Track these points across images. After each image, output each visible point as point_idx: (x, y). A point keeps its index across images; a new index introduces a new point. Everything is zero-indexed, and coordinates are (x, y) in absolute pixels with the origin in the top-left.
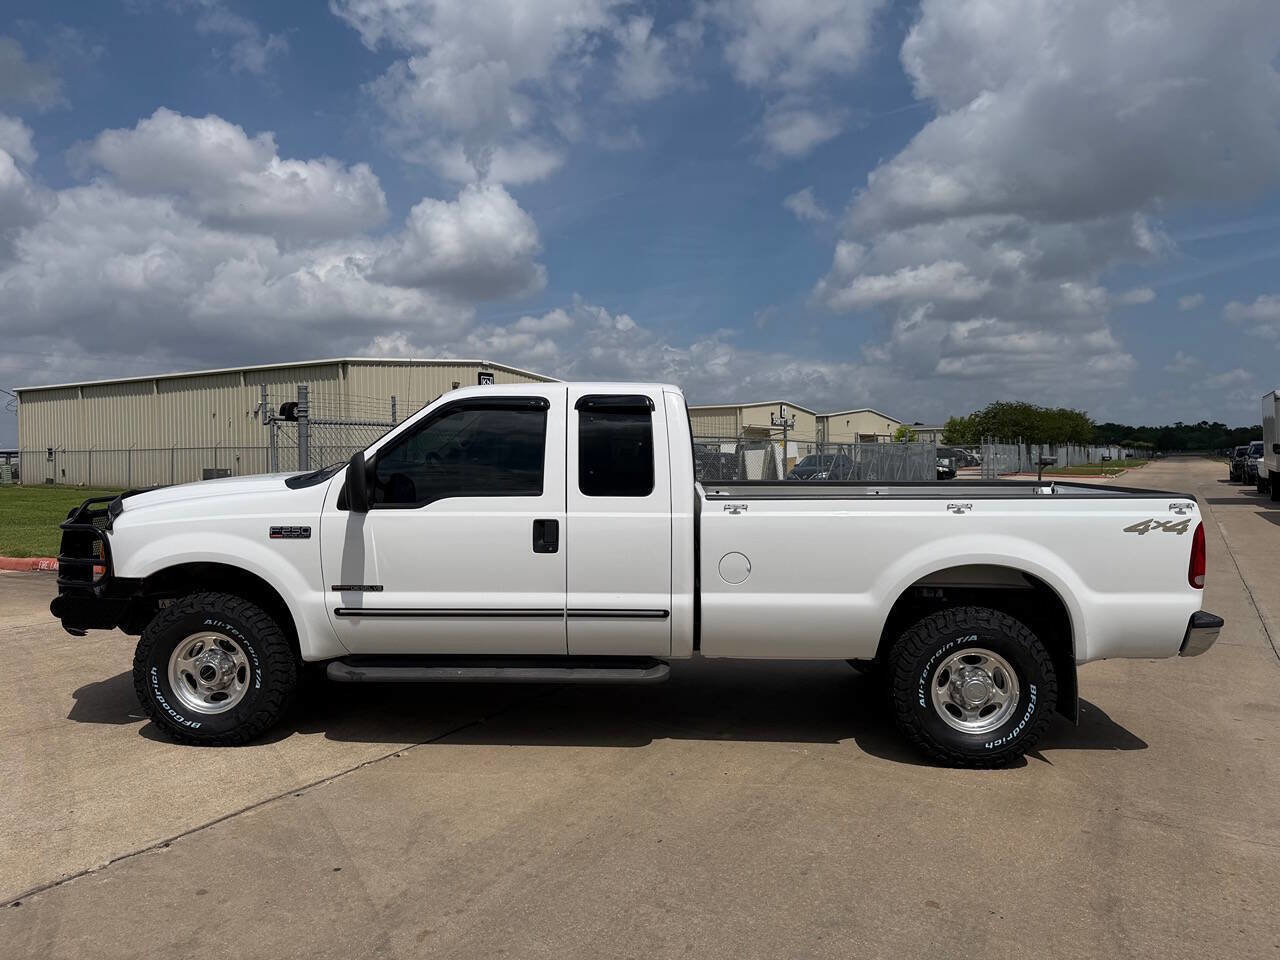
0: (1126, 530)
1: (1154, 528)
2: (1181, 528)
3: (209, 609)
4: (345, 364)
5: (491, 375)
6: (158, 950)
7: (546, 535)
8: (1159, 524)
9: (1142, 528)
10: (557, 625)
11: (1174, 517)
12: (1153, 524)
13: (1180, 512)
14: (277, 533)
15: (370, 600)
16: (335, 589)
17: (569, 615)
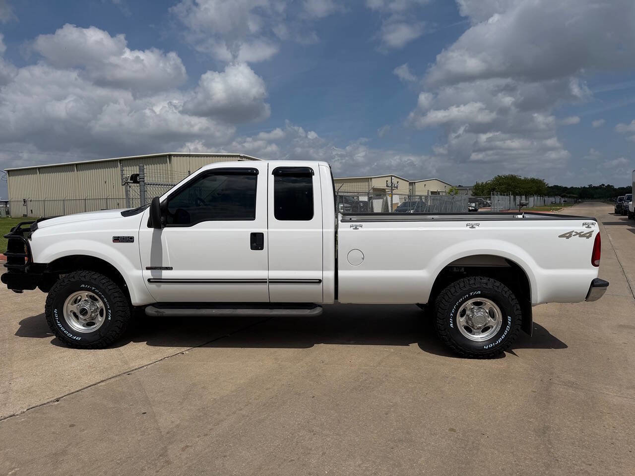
0: (560, 237)
1: (574, 235)
2: (588, 235)
3: (83, 279)
4: (170, 156)
6: (45, 456)
7: (257, 241)
8: (577, 233)
9: (568, 235)
10: (264, 287)
11: (585, 230)
12: (574, 233)
13: (588, 227)
14: (117, 239)
15: (166, 274)
16: (148, 269)
17: (270, 282)
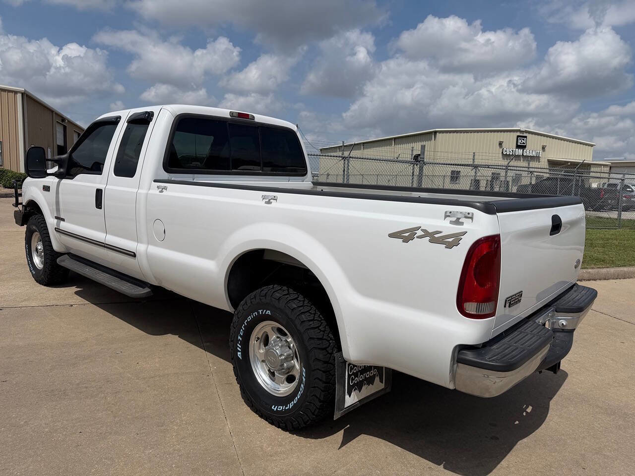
0: (391, 235)
1: (419, 237)
2: (452, 241)
4: (435, 132)
5: (526, 137)
8: (426, 234)
9: (406, 235)
11: (447, 227)
12: (419, 233)
13: (457, 222)
15: (62, 225)
16: (56, 218)
17: (106, 247)
